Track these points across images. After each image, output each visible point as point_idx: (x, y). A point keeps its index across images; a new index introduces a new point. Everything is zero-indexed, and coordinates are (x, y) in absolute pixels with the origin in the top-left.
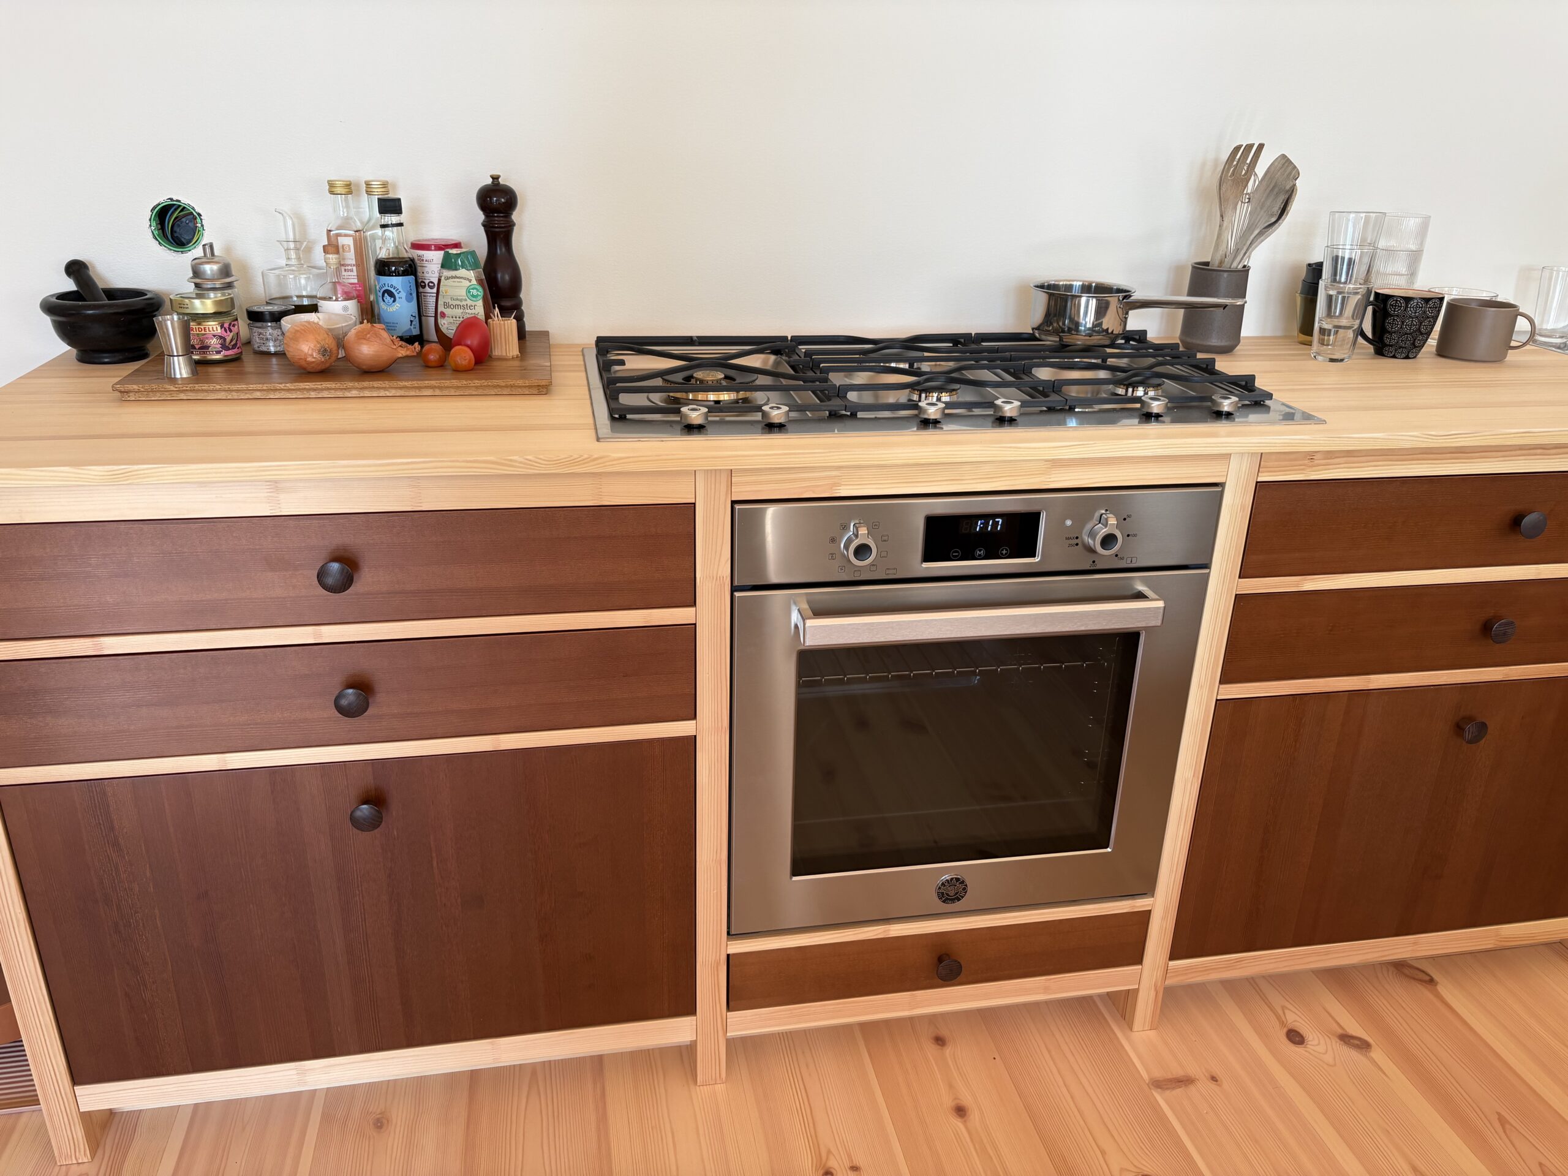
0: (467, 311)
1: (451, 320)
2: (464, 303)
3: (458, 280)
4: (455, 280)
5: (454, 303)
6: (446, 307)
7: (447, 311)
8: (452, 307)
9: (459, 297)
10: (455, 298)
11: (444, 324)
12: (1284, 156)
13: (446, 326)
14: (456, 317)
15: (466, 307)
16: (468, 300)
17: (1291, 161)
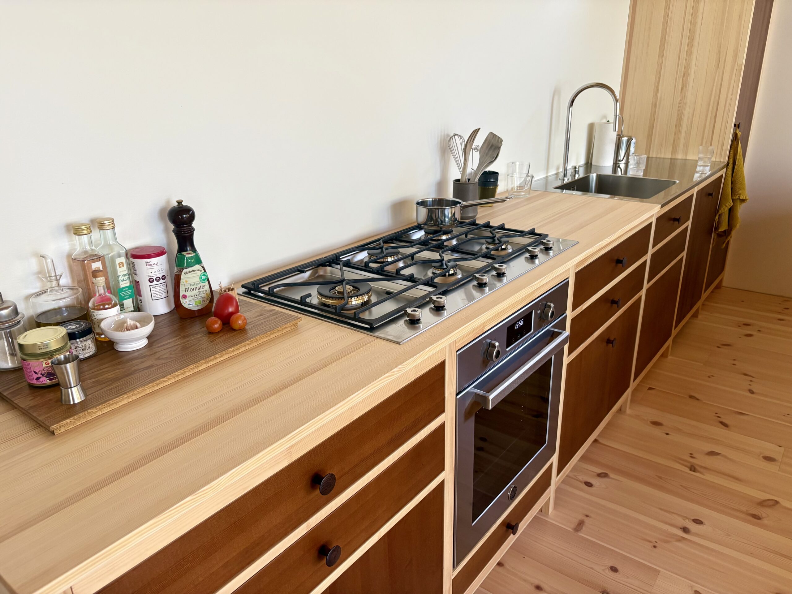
0: (201, 290)
1: (191, 298)
2: (199, 286)
3: (194, 272)
4: (192, 273)
5: (193, 287)
6: (187, 291)
7: (187, 294)
8: (191, 290)
9: (195, 283)
10: (193, 284)
11: (186, 302)
12: (491, 133)
13: (188, 303)
14: (194, 296)
15: (200, 288)
16: (201, 283)
17: (496, 135)
